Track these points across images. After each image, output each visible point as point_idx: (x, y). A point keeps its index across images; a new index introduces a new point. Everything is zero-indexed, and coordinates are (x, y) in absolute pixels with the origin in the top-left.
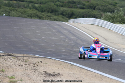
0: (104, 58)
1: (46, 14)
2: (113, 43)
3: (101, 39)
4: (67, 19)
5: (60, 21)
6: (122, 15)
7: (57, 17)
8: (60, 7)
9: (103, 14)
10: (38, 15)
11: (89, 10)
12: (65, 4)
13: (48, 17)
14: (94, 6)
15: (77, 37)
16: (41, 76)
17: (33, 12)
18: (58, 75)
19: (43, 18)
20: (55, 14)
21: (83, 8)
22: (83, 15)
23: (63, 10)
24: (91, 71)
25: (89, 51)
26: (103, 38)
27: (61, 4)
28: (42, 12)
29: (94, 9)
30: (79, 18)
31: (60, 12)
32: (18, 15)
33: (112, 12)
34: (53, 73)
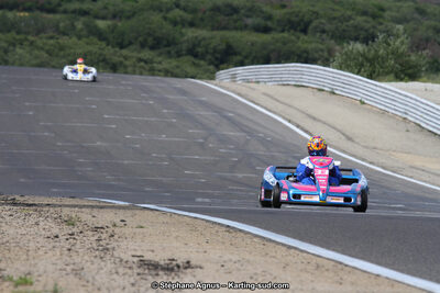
0: (341, 201)
1: (135, 54)
2: (375, 148)
3: (330, 137)
4: (212, 67)
5: (186, 77)
6: (403, 48)
7: (174, 62)
8: (183, 26)
9: (338, 48)
10: (107, 57)
11: (286, 35)
12: (200, 15)
13: (142, 64)
14: (302, 20)
15: (245, 132)
16: (124, 274)
17: (90, 48)
18: (186, 268)
19: (126, 67)
20: (169, 52)
21: (266, 30)
22: (265, 52)
23: (196, 38)
24: (302, 251)
25: (291, 179)
26: (339, 131)
27: (188, 17)
28: (122, 47)
29: (304, 31)
30: (252, 64)
31: (184, 46)
32: (38, 61)
33: (369, 38)
34: (167, 262)
